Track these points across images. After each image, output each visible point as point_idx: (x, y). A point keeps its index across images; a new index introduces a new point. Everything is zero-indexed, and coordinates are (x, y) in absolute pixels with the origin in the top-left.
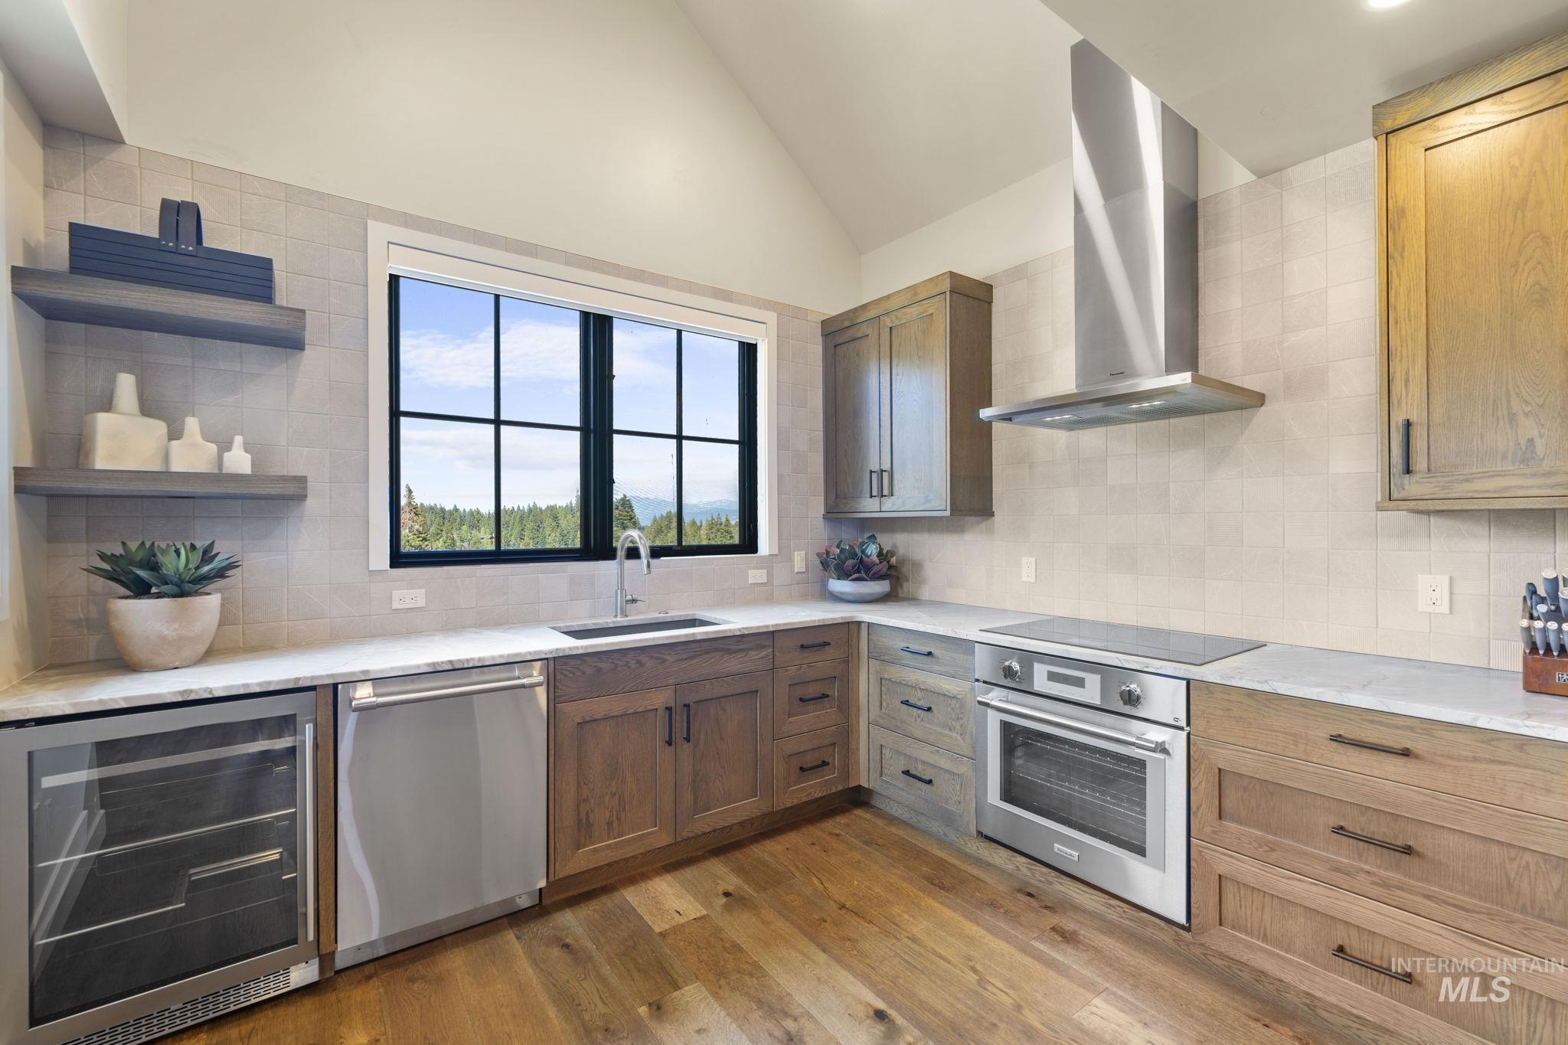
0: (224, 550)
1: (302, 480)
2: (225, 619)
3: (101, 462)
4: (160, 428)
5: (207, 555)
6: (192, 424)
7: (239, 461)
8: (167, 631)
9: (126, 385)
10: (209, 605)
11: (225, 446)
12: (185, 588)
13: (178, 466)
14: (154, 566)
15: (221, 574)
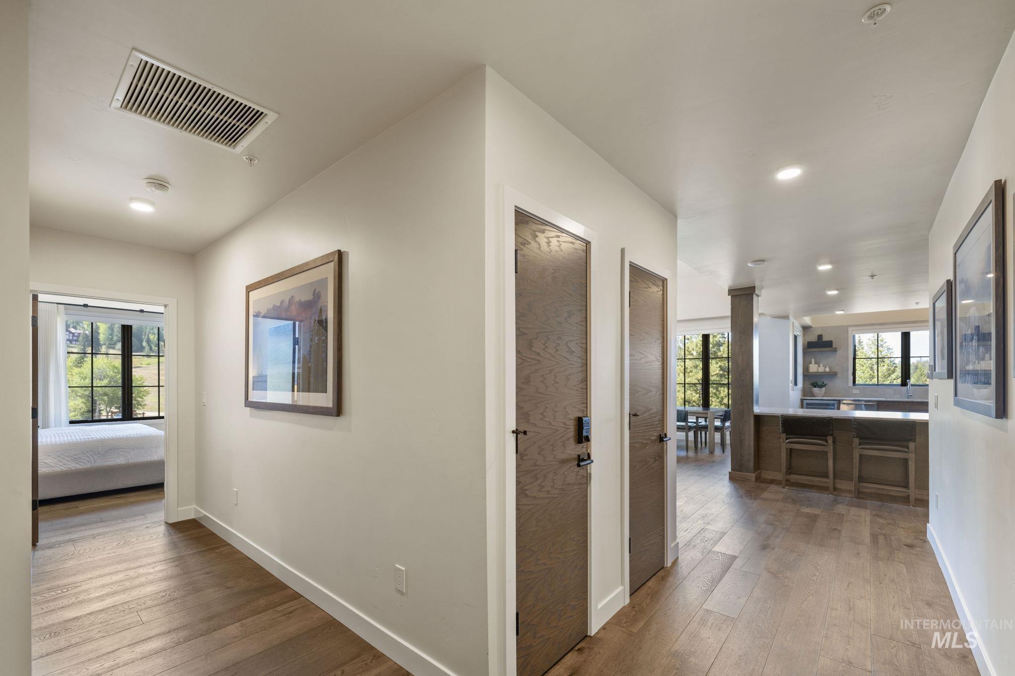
0: (825, 382)
1: (836, 372)
2: (825, 393)
3: (811, 371)
4: (817, 366)
5: (823, 383)
6: (821, 365)
7: (827, 370)
8: (819, 392)
9: (813, 360)
10: (824, 389)
11: (826, 368)
12: (821, 387)
13: (820, 371)
14: (817, 384)
15: (825, 385)
